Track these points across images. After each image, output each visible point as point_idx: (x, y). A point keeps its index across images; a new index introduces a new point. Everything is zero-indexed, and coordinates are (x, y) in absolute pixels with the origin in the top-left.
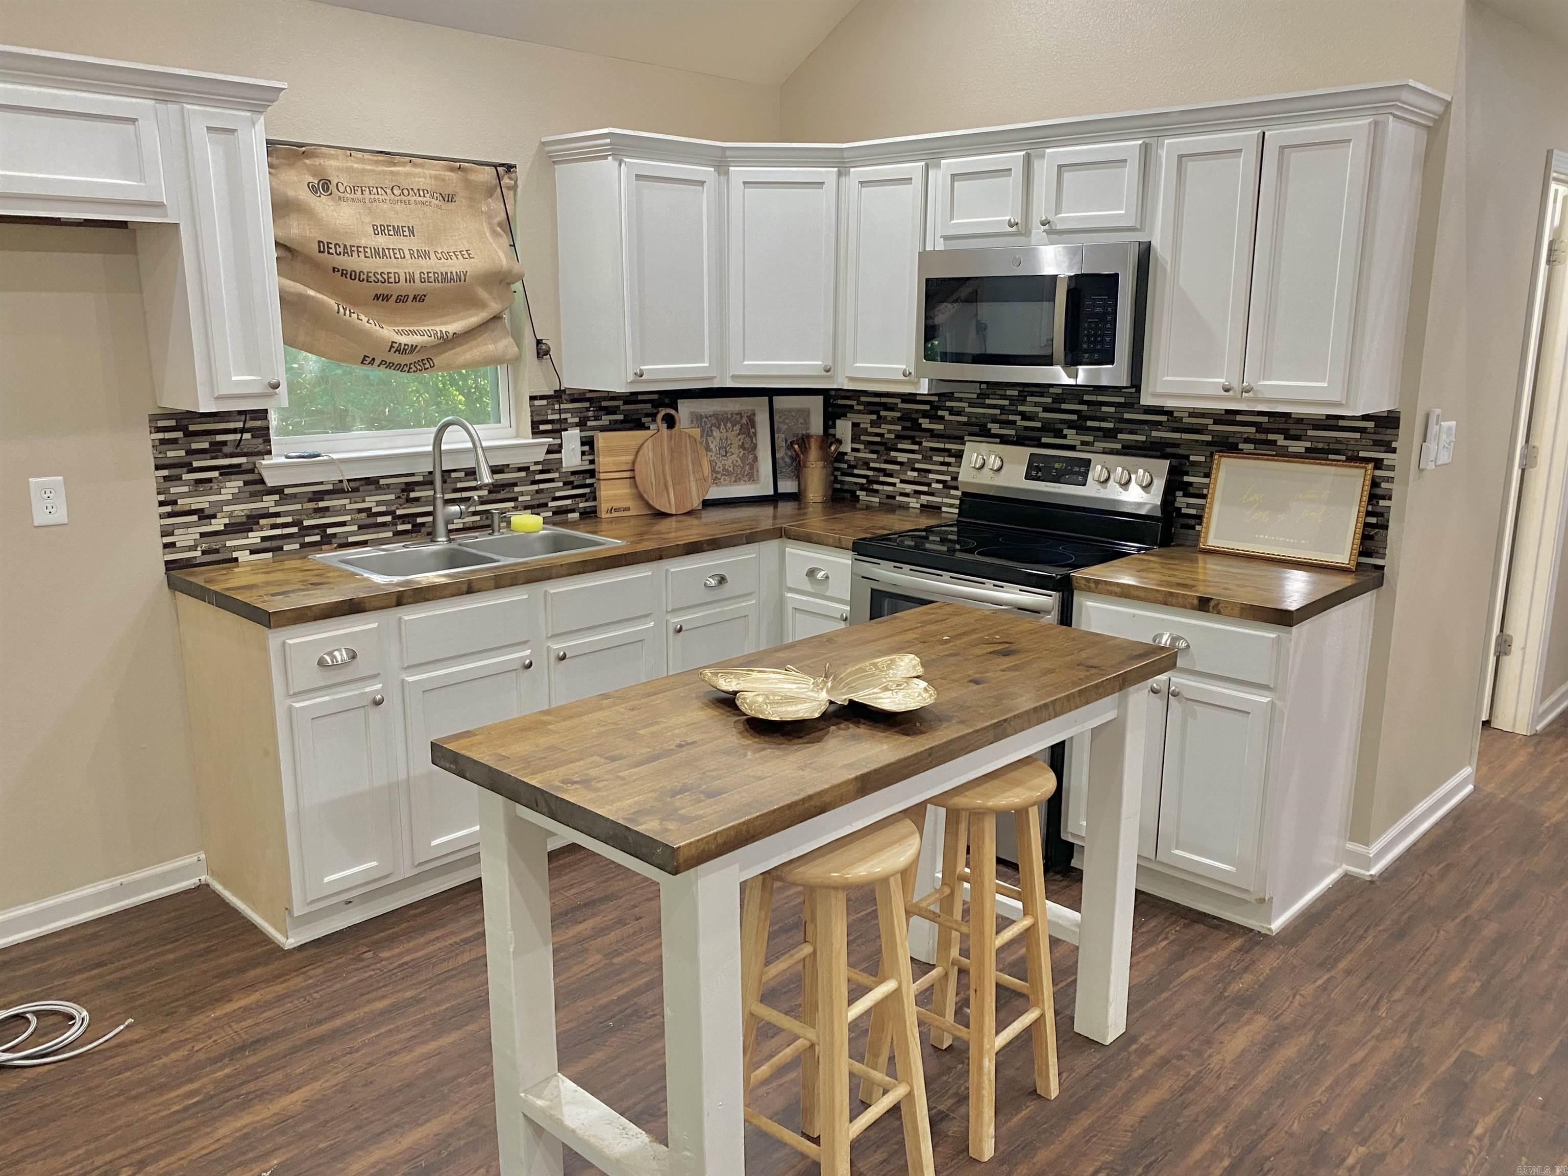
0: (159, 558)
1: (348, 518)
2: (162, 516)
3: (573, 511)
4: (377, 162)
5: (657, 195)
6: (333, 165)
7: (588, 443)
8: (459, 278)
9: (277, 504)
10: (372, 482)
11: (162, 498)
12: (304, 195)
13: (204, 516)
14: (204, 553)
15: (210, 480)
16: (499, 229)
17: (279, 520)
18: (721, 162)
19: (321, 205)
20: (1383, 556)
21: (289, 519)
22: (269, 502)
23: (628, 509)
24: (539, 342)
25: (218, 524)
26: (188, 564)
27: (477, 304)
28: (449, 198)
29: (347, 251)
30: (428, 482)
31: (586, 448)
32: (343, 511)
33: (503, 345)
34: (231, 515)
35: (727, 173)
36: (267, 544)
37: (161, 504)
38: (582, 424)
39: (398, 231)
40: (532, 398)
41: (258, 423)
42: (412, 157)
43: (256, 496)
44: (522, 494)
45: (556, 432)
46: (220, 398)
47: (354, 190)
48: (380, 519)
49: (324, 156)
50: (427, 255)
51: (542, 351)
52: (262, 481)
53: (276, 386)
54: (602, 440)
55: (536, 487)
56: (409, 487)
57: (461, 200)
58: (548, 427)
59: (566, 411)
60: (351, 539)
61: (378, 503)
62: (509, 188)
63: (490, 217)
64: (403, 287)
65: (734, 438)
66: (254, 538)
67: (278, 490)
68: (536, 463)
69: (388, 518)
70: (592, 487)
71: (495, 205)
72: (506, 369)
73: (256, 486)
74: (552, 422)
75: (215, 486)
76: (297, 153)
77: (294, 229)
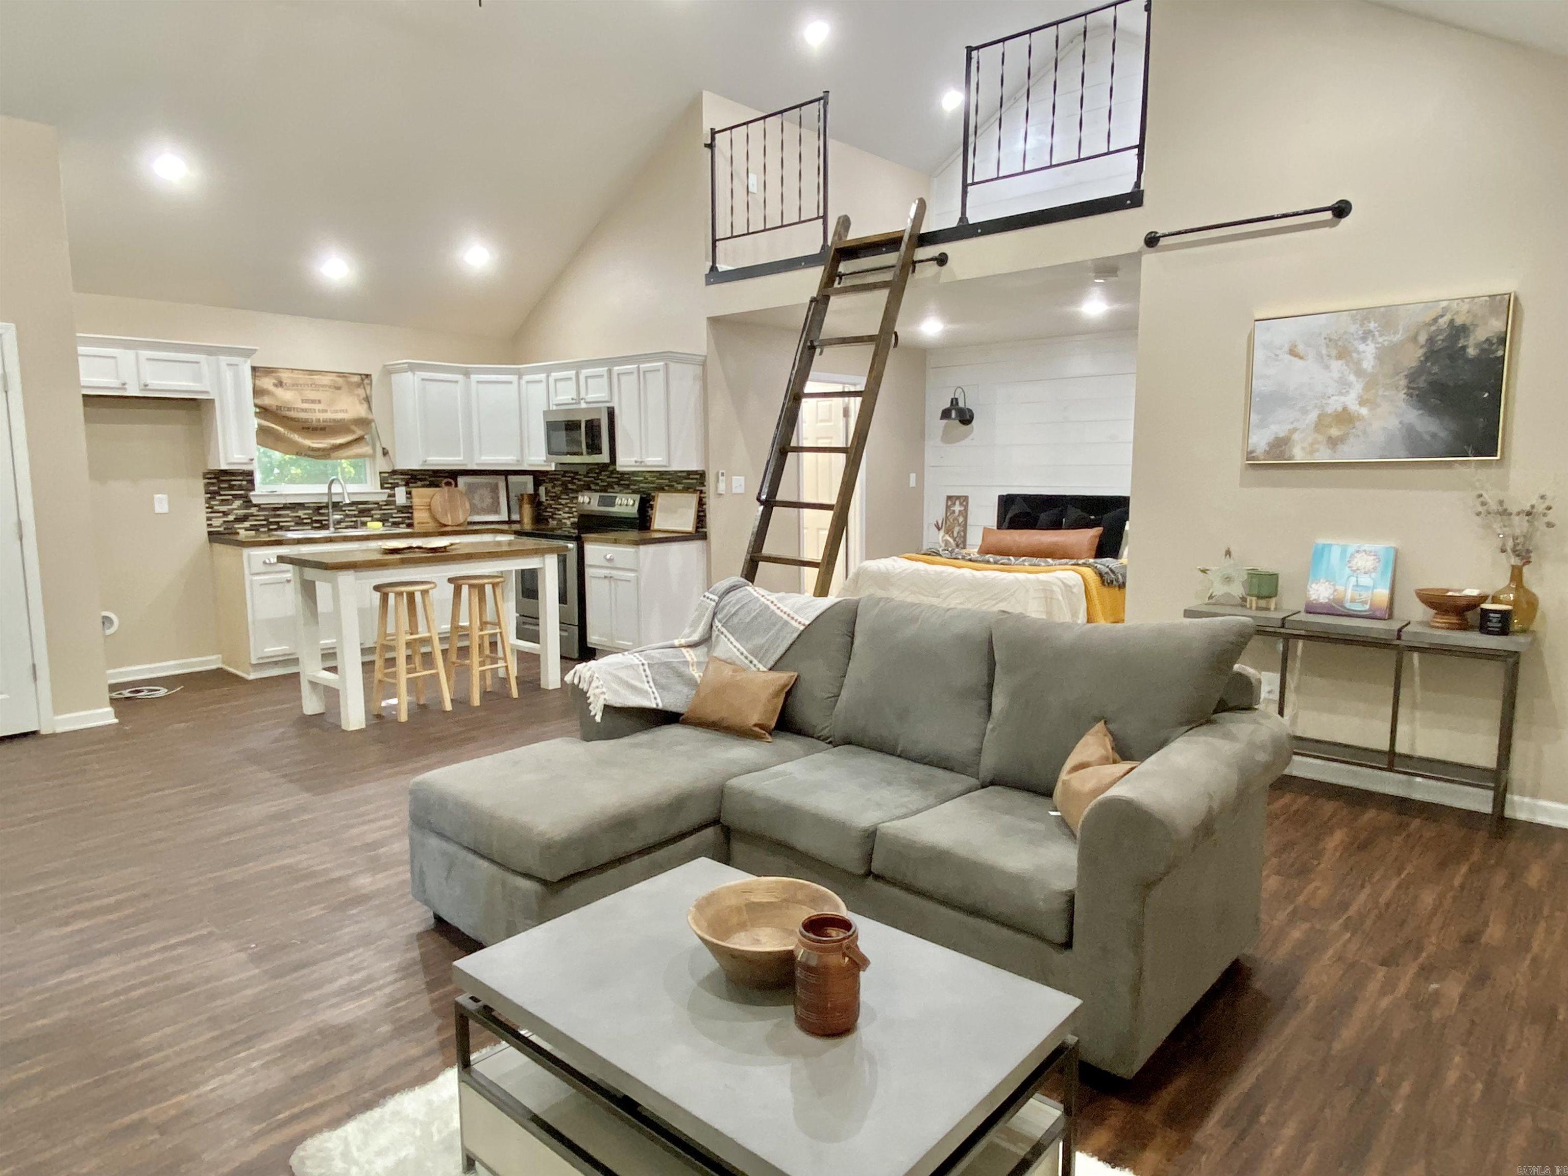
0: (205, 530)
1: (289, 519)
2: (207, 513)
3: (403, 523)
4: (305, 374)
5: (433, 387)
6: (284, 376)
7: (409, 493)
8: (341, 421)
9: (258, 511)
10: (301, 506)
11: (207, 505)
12: (271, 388)
13: (225, 514)
14: (225, 529)
15: (228, 500)
16: (363, 402)
17: (258, 518)
18: (467, 373)
19: (279, 392)
20: (706, 528)
21: (262, 518)
22: (254, 510)
23: (428, 523)
24: (384, 449)
25: (231, 518)
26: (218, 533)
27: (350, 431)
28: (339, 388)
29: (289, 409)
30: (327, 507)
31: (408, 496)
32: (288, 516)
33: (366, 449)
34: (236, 514)
35: (469, 378)
36: (253, 528)
37: (207, 508)
38: (407, 485)
39: (313, 402)
40: (380, 473)
41: (249, 478)
42: (321, 372)
43: (247, 507)
44: (375, 514)
45: (393, 488)
46: (229, 464)
47: (293, 385)
48: (305, 521)
49: (278, 372)
50: (326, 411)
51: (385, 453)
52: (250, 501)
53: (252, 460)
54: (415, 491)
55: (382, 512)
56: (320, 508)
57: (344, 389)
58: (390, 485)
59: (398, 479)
60: (291, 528)
61: (305, 514)
62: (368, 384)
63: (358, 395)
64: (315, 423)
65: (486, 493)
66: (247, 524)
67: (255, 506)
68: (382, 501)
69: (309, 521)
70: (412, 513)
71: (361, 391)
72: (367, 460)
73: (248, 503)
74: (391, 483)
75: (230, 502)
76: (268, 371)
77: (266, 401)
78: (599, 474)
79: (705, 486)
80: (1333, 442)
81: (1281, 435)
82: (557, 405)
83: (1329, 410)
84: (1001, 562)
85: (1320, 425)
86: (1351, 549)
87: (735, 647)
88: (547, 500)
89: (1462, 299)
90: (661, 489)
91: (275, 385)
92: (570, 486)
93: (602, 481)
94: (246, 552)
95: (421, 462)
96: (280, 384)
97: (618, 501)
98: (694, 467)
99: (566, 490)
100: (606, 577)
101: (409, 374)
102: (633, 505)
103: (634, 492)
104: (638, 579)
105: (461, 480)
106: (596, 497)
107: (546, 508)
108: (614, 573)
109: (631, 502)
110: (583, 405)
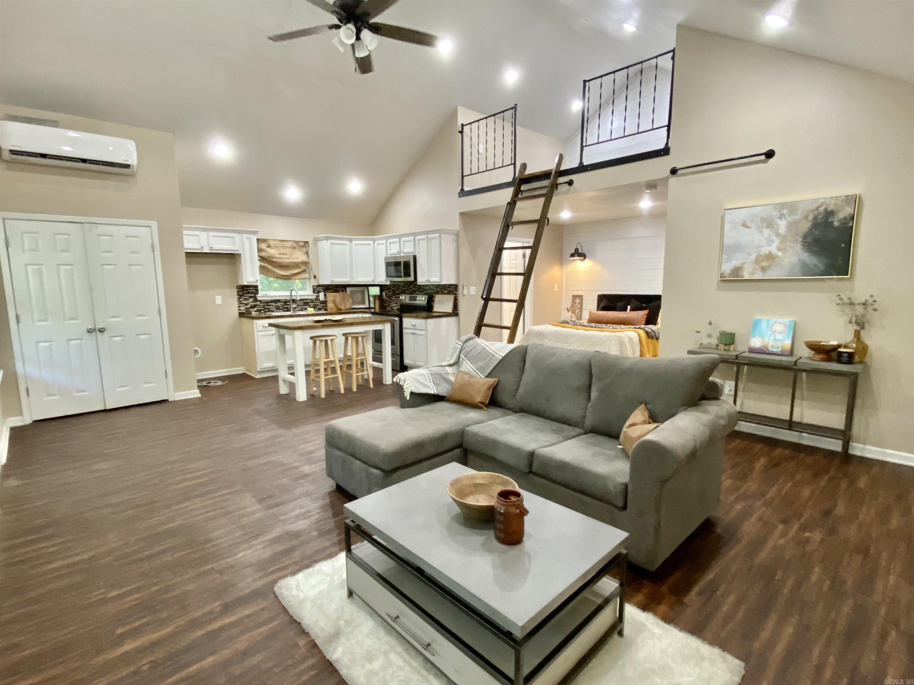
0: (237, 312)
1: (274, 307)
2: (238, 304)
3: (323, 309)
4: (280, 242)
5: (336, 247)
6: (271, 243)
7: (325, 295)
8: (296, 263)
9: (260, 303)
10: (278, 301)
12: (265, 248)
13: (246, 305)
14: (246, 311)
15: (246, 298)
16: (305, 254)
17: (260, 306)
18: (350, 240)
19: (269, 250)
20: (458, 311)
21: (262, 306)
22: (258, 303)
23: (333, 309)
24: (314, 275)
25: (249, 306)
26: (243, 313)
27: (300, 267)
28: (294, 248)
29: (273, 258)
30: (289, 301)
32: (273, 306)
33: (306, 275)
34: (251, 305)
35: (352, 242)
36: (258, 311)
37: (238, 302)
38: (324, 292)
39: (283, 254)
40: (313, 286)
41: (256, 289)
42: (287, 241)
43: (256, 302)
44: (311, 305)
45: (318, 293)
46: (248, 282)
47: (275, 247)
48: (280, 308)
49: (269, 241)
50: (289, 258)
51: (315, 277)
52: (257, 299)
53: (257, 280)
54: (328, 294)
55: (314, 304)
56: (287, 302)
57: (297, 248)
59: (320, 289)
60: (275, 311)
61: (280, 305)
62: (307, 246)
63: (303, 251)
64: (284, 264)
65: (359, 295)
66: (255, 309)
67: (260, 301)
68: (314, 299)
69: (282, 308)
70: (327, 304)
71: (304, 249)
72: (307, 281)
73: (256, 300)
74: (317, 291)
75: (248, 299)
76: (264, 241)
77: (263, 254)
78: (409, 286)
79: (457, 291)
80: (764, 269)
81: (738, 265)
82: (391, 254)
83: (762, 253)
84: (599, 326)
85: (757, 261)
86: (772, 322)
87: (470, 366)
88: (386, 298)
89: (832, 198)
90: (437, 293)
91: (267, 247)
92: (396, 292)
93: (411, 289)
94: (255, 321)
95: (331, 281)
96: (269, 246)
97: (418, 298)
98: (453, 282)
99: (394, 294)
100: (412, 333)
101: (325, 241)
102: (425, 300)
103: (425, 294)
104: (426, 335)
105: (348, 289)
106: (408, 296)
107: (386, 301)
108: (417, 332)
109: (424, 299)
110: (402, 255)
